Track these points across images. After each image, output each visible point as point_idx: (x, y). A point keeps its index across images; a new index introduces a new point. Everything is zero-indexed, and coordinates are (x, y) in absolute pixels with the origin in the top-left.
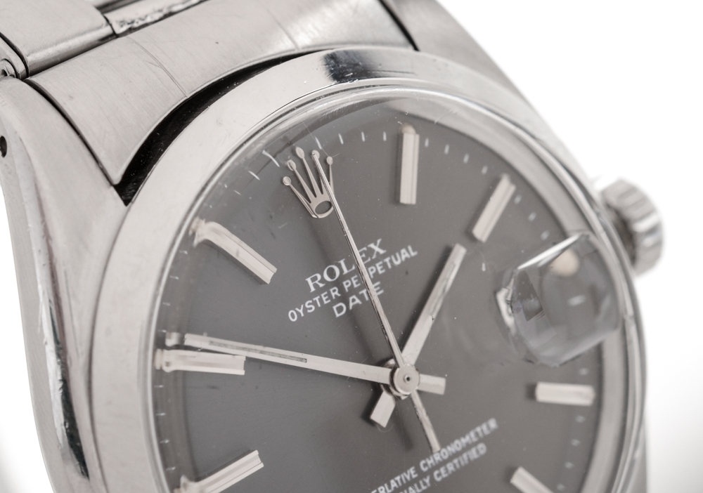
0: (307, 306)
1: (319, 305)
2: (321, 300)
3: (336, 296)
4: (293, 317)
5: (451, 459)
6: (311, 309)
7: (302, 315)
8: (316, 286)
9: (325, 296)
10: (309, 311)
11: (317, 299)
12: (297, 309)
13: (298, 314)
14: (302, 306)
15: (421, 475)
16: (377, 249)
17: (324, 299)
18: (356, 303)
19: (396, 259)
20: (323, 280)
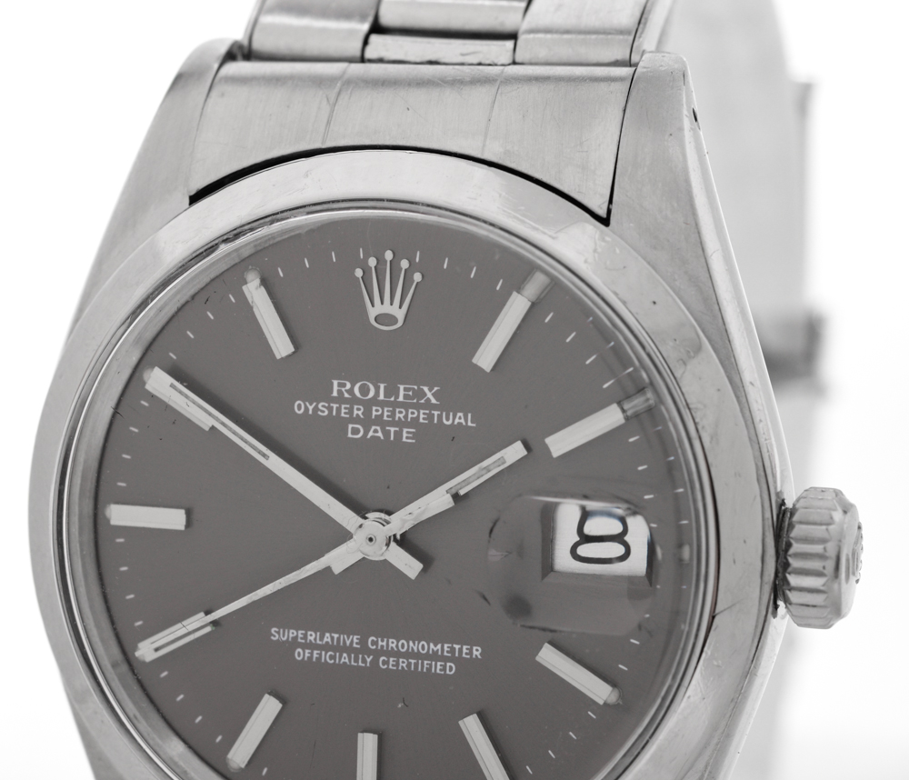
0: (320, 406)
1: (334, 413)
2: (339, 410)
3: (357, 415)
4: (299, 409)
5: (408, 655)
6: (323, 412)
7: (310, 412)
8: (340, 392)
9: (345, 408)
10: (320, 413)
11: (335, 406)
12: (307, 404)
13: (307, 409)
14: (314, 404)
15: (364, 649)
16: (429, 395)
17: (343, 411)
18: (376, 435)
19: (448, 419)
20: (351, 391)
